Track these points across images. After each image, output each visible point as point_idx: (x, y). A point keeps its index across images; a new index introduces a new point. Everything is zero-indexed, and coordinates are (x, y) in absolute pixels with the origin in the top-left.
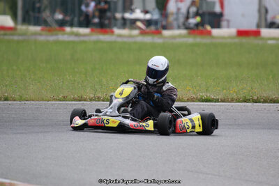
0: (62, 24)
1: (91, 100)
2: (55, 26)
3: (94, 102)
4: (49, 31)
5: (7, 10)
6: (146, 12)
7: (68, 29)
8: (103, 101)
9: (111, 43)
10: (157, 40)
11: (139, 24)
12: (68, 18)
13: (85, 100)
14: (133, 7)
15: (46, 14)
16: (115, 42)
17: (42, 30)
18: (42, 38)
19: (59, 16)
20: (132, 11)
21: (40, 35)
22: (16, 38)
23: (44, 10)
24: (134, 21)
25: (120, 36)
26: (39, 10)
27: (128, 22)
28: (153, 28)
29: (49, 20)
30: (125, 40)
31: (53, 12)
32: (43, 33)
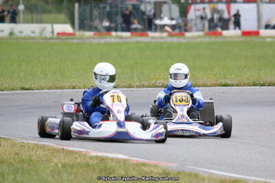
0: (109, 29)
1: (137, 87)
2: (104, 31)
3: (140, 89)
4: (100, 35)
5: (67, 20)
6: (172, 19)
7: (114, 33)
8: (147, 87)
9: (147, 43)
10: (182, 40)
11: (167, 28)
12: (113, 25)
13: (133, 87)
14: (162, 15)
15: (96, 23)
16: (151, 42)
17: (95, 34)
18: (95, 41)
19: (106, 24)
20: (161, 19)
21: (93, 38)
22: (75, 41)
23: (95, 19)
24: (163, 27)
25: (153, 38)
26: (91, 20)
27: (158, 27)
28: (177, 31)
29: (99, 27)
30: (158, 41)
31: (102, 21)
32: (95, 36)
